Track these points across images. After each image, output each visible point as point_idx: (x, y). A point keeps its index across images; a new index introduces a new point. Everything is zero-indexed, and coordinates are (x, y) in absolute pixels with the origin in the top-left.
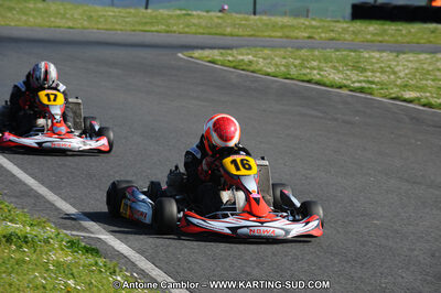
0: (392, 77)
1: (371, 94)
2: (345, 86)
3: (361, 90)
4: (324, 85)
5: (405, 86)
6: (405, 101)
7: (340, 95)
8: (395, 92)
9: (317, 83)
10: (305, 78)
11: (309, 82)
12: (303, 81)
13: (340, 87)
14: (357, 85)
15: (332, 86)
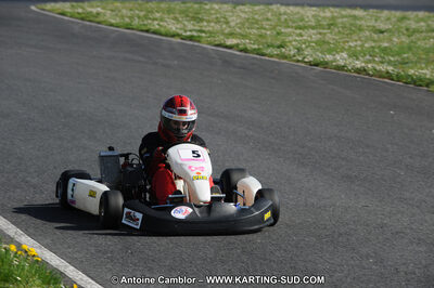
0: (224, 26)
1: (199, 41)
2: (178, 35)
3: (191, 38)
4: (160, 34)
5: (231, 35)
6: (227, 47)
7: (170, 43)
8: (220, 39)
9: (155, 33)
10: (144, 28)
11: (147, 31)
12: (142, 31)
13: (173, 36)
14: (188, 33)
15: (166, 35)
